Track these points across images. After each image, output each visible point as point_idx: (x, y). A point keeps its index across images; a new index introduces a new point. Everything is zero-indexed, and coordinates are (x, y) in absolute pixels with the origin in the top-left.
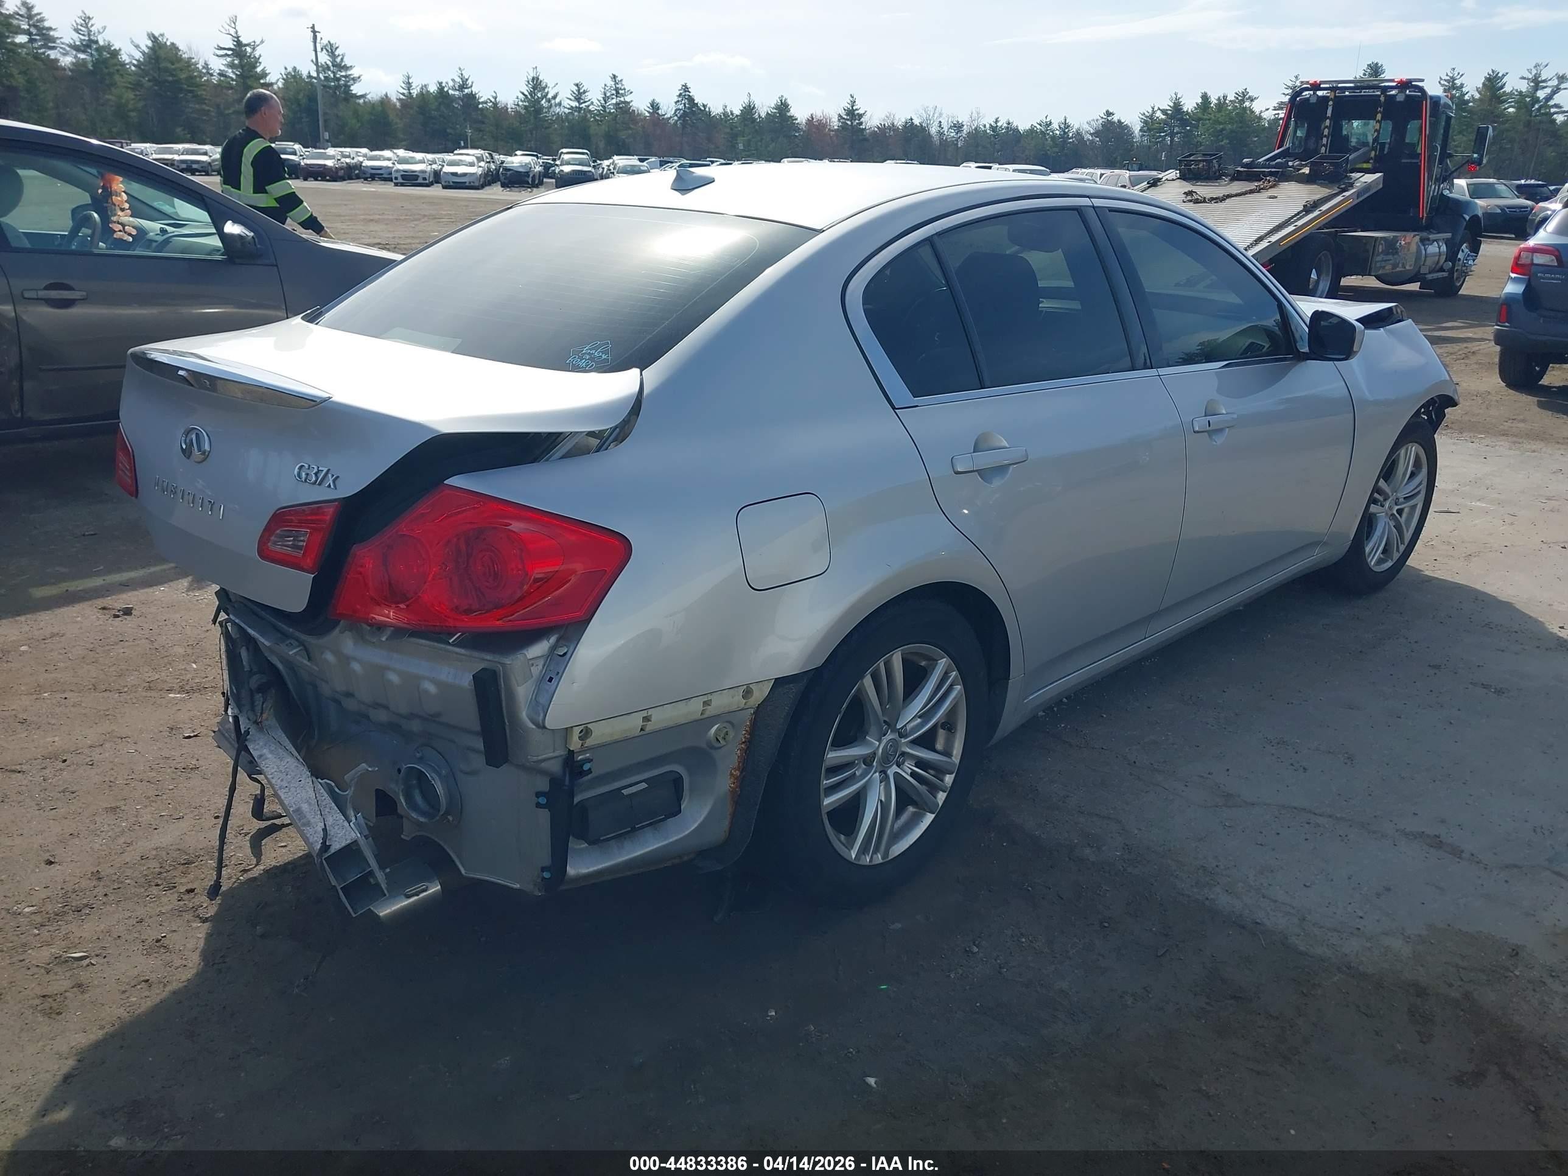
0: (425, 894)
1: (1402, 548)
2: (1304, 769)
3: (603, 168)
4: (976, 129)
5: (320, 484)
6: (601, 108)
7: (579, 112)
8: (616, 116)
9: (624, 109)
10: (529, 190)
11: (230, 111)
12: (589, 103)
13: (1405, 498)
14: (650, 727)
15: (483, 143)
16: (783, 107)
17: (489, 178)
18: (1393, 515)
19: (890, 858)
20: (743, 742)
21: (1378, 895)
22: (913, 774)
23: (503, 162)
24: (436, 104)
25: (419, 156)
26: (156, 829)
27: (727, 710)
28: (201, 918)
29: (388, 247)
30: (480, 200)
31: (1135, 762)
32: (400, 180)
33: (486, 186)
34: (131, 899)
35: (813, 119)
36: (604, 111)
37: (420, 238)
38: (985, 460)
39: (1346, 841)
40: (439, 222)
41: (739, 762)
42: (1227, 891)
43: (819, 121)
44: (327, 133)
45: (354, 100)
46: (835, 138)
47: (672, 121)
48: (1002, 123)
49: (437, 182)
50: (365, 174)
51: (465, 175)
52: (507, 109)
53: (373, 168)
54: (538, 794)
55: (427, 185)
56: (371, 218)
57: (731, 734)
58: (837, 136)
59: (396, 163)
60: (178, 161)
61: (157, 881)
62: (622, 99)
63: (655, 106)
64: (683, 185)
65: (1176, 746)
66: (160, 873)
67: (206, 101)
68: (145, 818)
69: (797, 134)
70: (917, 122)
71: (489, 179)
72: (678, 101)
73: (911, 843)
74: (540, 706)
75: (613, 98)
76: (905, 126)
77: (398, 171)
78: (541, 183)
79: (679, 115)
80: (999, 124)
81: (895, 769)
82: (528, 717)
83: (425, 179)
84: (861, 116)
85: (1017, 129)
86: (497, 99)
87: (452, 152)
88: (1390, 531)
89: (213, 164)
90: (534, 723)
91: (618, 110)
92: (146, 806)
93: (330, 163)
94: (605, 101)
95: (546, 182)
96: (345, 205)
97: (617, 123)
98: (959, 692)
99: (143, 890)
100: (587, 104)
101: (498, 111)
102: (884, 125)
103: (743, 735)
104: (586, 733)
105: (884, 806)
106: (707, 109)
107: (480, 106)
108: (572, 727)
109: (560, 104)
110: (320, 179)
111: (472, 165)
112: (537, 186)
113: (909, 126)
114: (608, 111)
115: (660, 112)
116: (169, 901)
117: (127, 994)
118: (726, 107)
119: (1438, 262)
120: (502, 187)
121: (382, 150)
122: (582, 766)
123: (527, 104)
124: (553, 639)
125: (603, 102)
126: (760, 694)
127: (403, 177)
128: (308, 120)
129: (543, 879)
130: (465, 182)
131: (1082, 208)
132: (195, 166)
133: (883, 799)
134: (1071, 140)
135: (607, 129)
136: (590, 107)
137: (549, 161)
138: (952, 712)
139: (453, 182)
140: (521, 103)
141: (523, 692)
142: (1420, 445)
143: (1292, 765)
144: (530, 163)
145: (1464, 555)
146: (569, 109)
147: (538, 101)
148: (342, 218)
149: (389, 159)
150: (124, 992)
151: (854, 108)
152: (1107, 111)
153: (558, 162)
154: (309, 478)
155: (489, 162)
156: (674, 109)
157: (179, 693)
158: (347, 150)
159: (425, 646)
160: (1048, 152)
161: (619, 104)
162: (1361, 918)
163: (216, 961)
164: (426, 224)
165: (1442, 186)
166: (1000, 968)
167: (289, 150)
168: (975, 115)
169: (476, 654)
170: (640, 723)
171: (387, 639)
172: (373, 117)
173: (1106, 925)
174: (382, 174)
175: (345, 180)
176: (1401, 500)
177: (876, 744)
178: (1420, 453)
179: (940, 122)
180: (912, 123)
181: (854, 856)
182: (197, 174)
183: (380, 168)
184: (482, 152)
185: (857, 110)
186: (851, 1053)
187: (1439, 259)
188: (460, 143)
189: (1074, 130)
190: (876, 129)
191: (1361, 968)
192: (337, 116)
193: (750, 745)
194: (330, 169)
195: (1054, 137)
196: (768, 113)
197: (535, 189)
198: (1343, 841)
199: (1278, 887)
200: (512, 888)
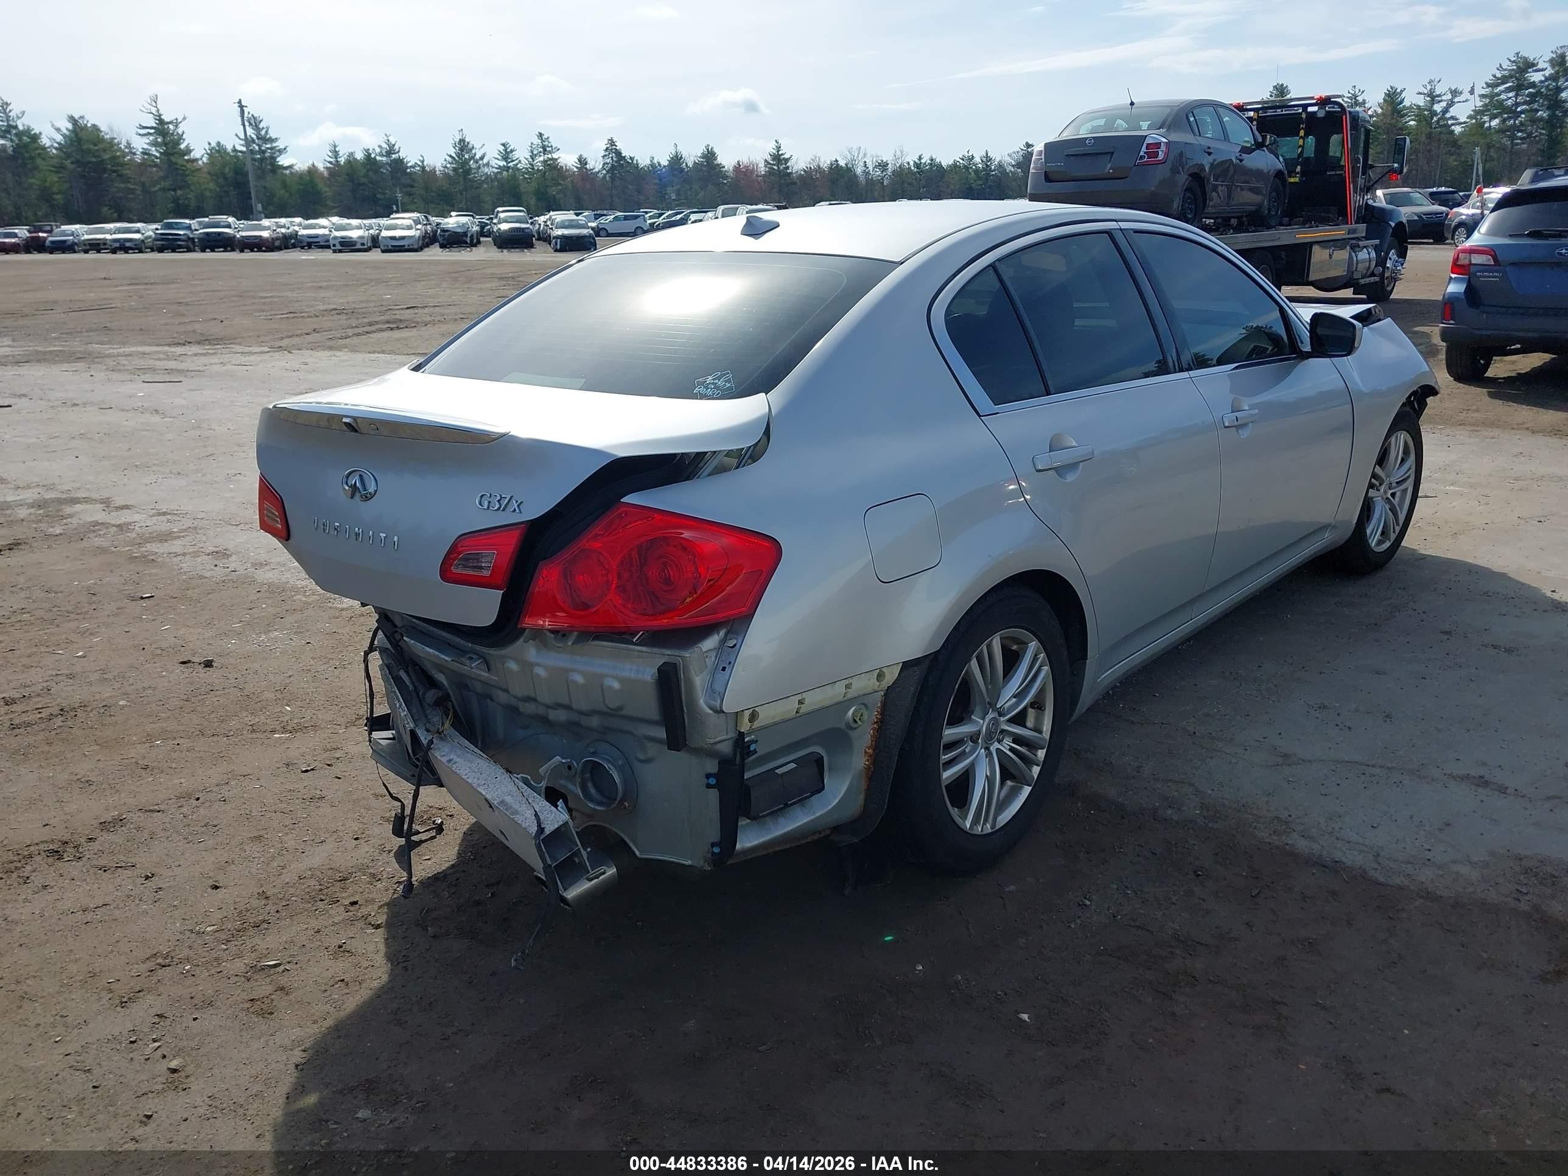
0: (603, 876)
1: (1398, 529)
2: (1349, 728)
3: (540, 225)
4: (900, 167)
5: (503, 510)
6: (529, 166)
7: (507, 171)
8: (545, 173)
9: (552, 166)
10: (468, 249)
11: (156, 189)
12: (517, 162)
13: (1397, 483)
14: (804, 709)
15: (413, 207)
16: (710, 156)
17: (426, 241)
18: (1387, 498)
19: (997, 828)
20: (875, 723)
21: (1441, 830)
22: (1012, 750)
23: (438, 224)
24: (365, 170)
25: (355, 222)
26: (303, 852)
27: (861, 693)
28: (373, 925)
29: (345, 312)
30: (422, 262)
31: (1194, 733)
32: (338, 247)
33: (425, 247)
34: (302, 913)
35: (740, 166)
36: (533, 169)
37: (375, 301)
38: (1059, 458)
39: (1401, 786)
40: (387, 285)
41: (872, 741)
42: (1303, 836)
43: (746, 167)
44: (260, 205)
45: (280, 171)
46: (763, 183)
47: (600, 175)
48: (926, 159)
49: (375, 247)
50: (301, 242)
51: (403, 238)
52: (435, 171)
53: (310, 236)
54: (708, 776)
55: (366, 250)
56: (319, 285)
57: (866, 717)
58: (765, 181)
59: (333, 230)
60: (110, 240)
61: (320, 897)
62: (550, 156)
63: (582, 162)
64: (754, 229)
65: (1228, 717)
66: (321, 890)
67: (131, 180)
68: (289, 844)
69: (725, 182)
70: (842, 163)
71: (428, 240)
72: (605, 155)
73: (1014, 813)
74: (716, 693)
75: (540, 156)
76: (831, 168)
77: (335, 238)
78: (479, 242)
79: (607, 169)
80: (923, 161)
81: (996, 745)
82: (704, 702)
83: (363, 244)
84: (787, 160)
85: (941, 165)
86: (425, 163)
87: (388, 217)
88: (1386, 514)
89: (146, 241)
90: (711, 709)
91: (547, 167)
92: (287, 834)
93: (265, 234)
94: (533, 159)
95: (483, 241)
96: (290, 274)
97: (545, 179)
98: (1047, 672)
99: (310, 905)
100: (514, 163)
101: (427, 175)
102: (810, 168)
103: (875, 715)
104: (753, 717)
105: (990, 780)
106: (635, 162)
107: (408, 170)
108: (743, 711)
109: (488, 164)
110: (255, 250)
111: (409, 228)
112: (475, 245)
113: (835, 168)
114: (536, 168)
115: (588, 166)
116: (338, 914)
117: (328, 993)
118: (653, 158)
119: (1369, 267)
120: (441, 247)
121: (316, 218)
122: (749, 746)
123: (454, 166)
124: (722, 633)
125: (531, 160)
126: (892, 675)
127: (342, 244)
128: (236, 193)
129: (713, 854)
130: (404, 246)
131: (1112, 232)
132: (128, 244)
133: (988, 774)
134: (994, 173)
135: (537, 186)
136: (519, 166)
137: (483, 220)
138: (1042, 691)
139: (392, 246)
140: (448, 165)
141: (699, 681)
142: (1408, 432)
143: (1337, 725)
144: (467, 223)
145: (1450, 534)
146: (496, 168)
147: (466, 162)
148: (290, 287)
149: (325, 227)
150: (326, 991)
151: (780, 153)
152: (1027, 143)
153: (495, 221)
154: (491, 505)
155: (426, 224)
156: (602, 163)
157: (282, 733)
158: (283, 221)
159: (608, 647)
160: (973, 185)
161: (547, 161)
162: (1429, 850)
163: (400, 961)
164: (374, 288)
165: (1366, 197)
166: (1114, 917)
167: (222, 224)
168: (898, 154)
169: (656, 650)
170: (796, 705)
171: (573, 644)
172: (301, 187)
173: (1200, 873)
174: (319, 242)
175: (281, 250)
176: (1394, 485)
177: (979, 723)
178: (1408, 441)
179: (865, 162)
180: (838, 165)
181: (968, 826)
182: (130, 251)
183: (317, 236)
184: (418, 215)
185: (782, 154)
186: (1000, 995)
187: (1370, 264)
188: (392, 208)
189: (996, 163)
190: (803, 173)
191: (1438, 892)
192: (265, 188)
193: (882, 724)
194: (267, 239)
195: (977, 171)
196: (695, 162)
197: (474, 248)
198: (1398, 786)
199: (1348, 830)
200: (684, 865)
